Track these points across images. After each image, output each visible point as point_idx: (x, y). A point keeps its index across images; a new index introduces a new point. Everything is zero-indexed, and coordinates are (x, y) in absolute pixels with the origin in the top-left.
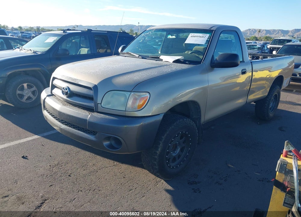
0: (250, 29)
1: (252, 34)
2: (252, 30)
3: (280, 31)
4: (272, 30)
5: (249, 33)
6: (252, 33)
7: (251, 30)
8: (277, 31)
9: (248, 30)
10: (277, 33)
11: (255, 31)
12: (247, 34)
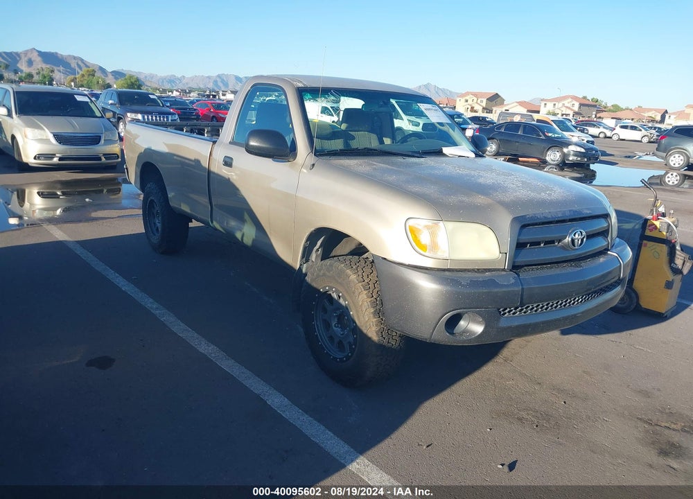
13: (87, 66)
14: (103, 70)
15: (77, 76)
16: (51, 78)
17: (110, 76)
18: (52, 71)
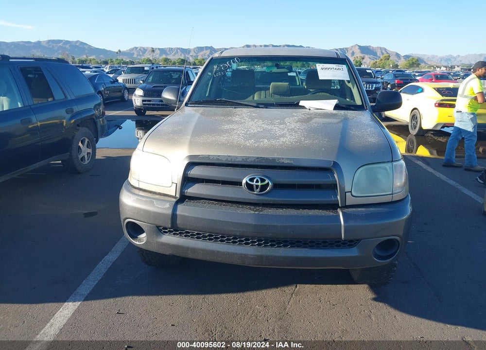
0: (136, 48)
1: (140, 56)
2: (140, 49)
3: (179, 51)
4: (167, 48)
5: (136, 53)
6: (141, 54)
7: (138, 49)
8: (174, 50)
9: (134, 48)
10: (175, 54)
11: (144, 50)
12: (133, 54)
13: (388, 53)
14: (398, 55)
15: (377, 61)
16: (361, 62)
17: (402, 59)
18: (363, 58)
